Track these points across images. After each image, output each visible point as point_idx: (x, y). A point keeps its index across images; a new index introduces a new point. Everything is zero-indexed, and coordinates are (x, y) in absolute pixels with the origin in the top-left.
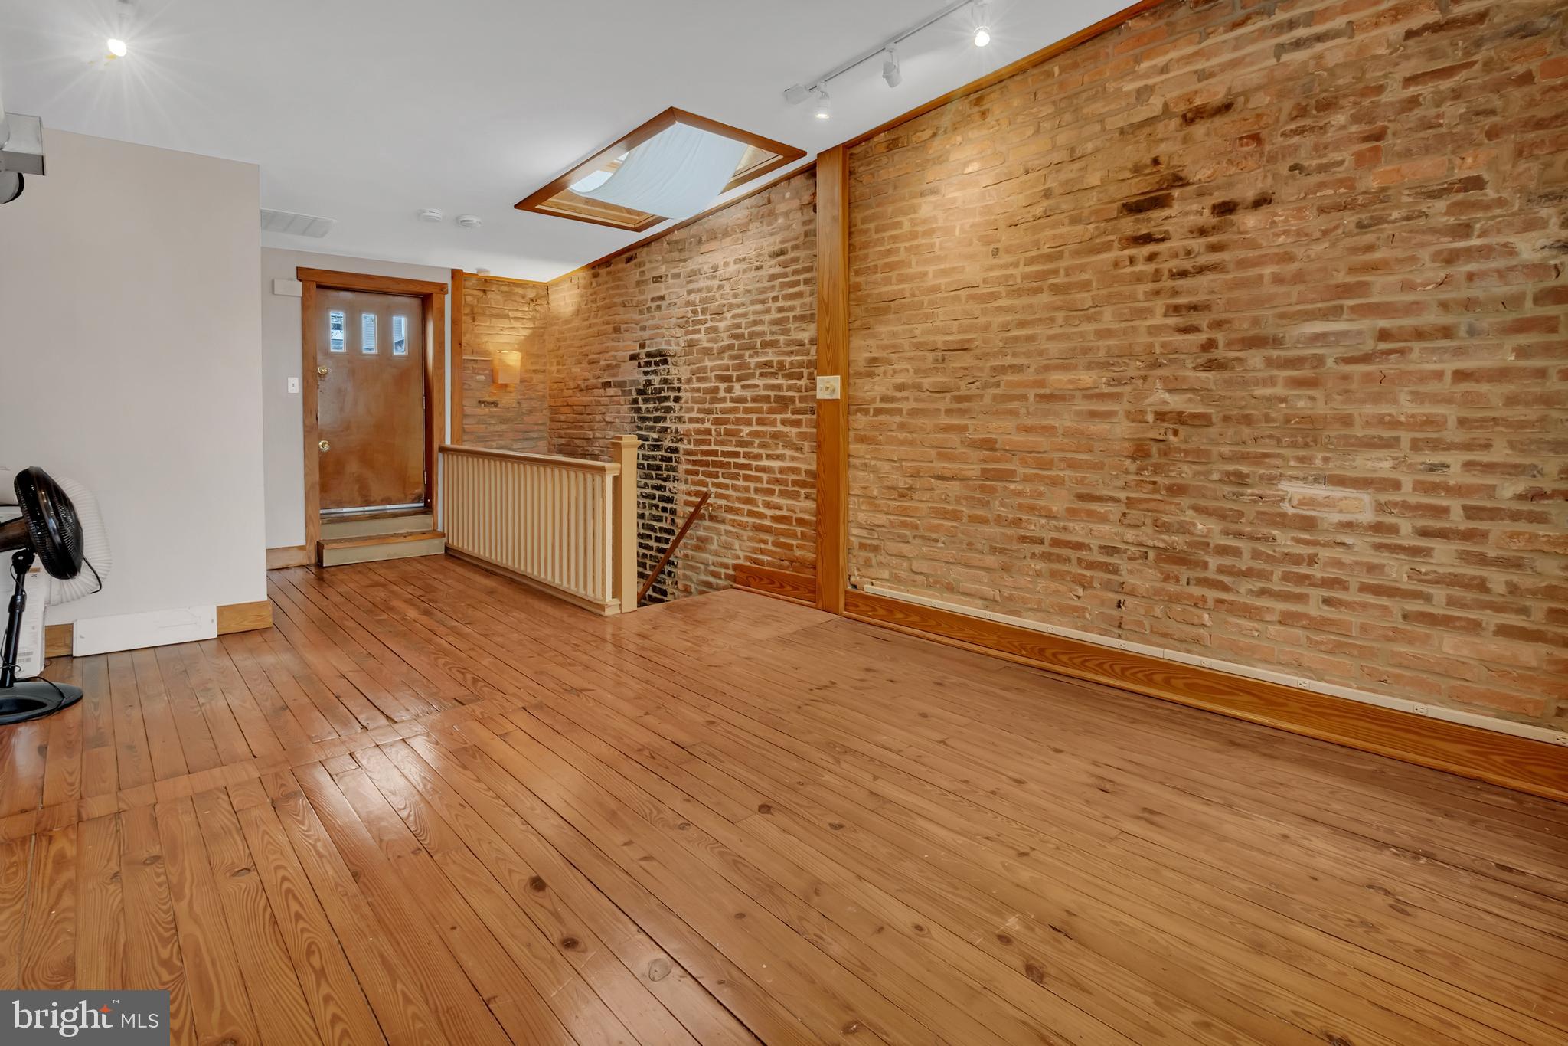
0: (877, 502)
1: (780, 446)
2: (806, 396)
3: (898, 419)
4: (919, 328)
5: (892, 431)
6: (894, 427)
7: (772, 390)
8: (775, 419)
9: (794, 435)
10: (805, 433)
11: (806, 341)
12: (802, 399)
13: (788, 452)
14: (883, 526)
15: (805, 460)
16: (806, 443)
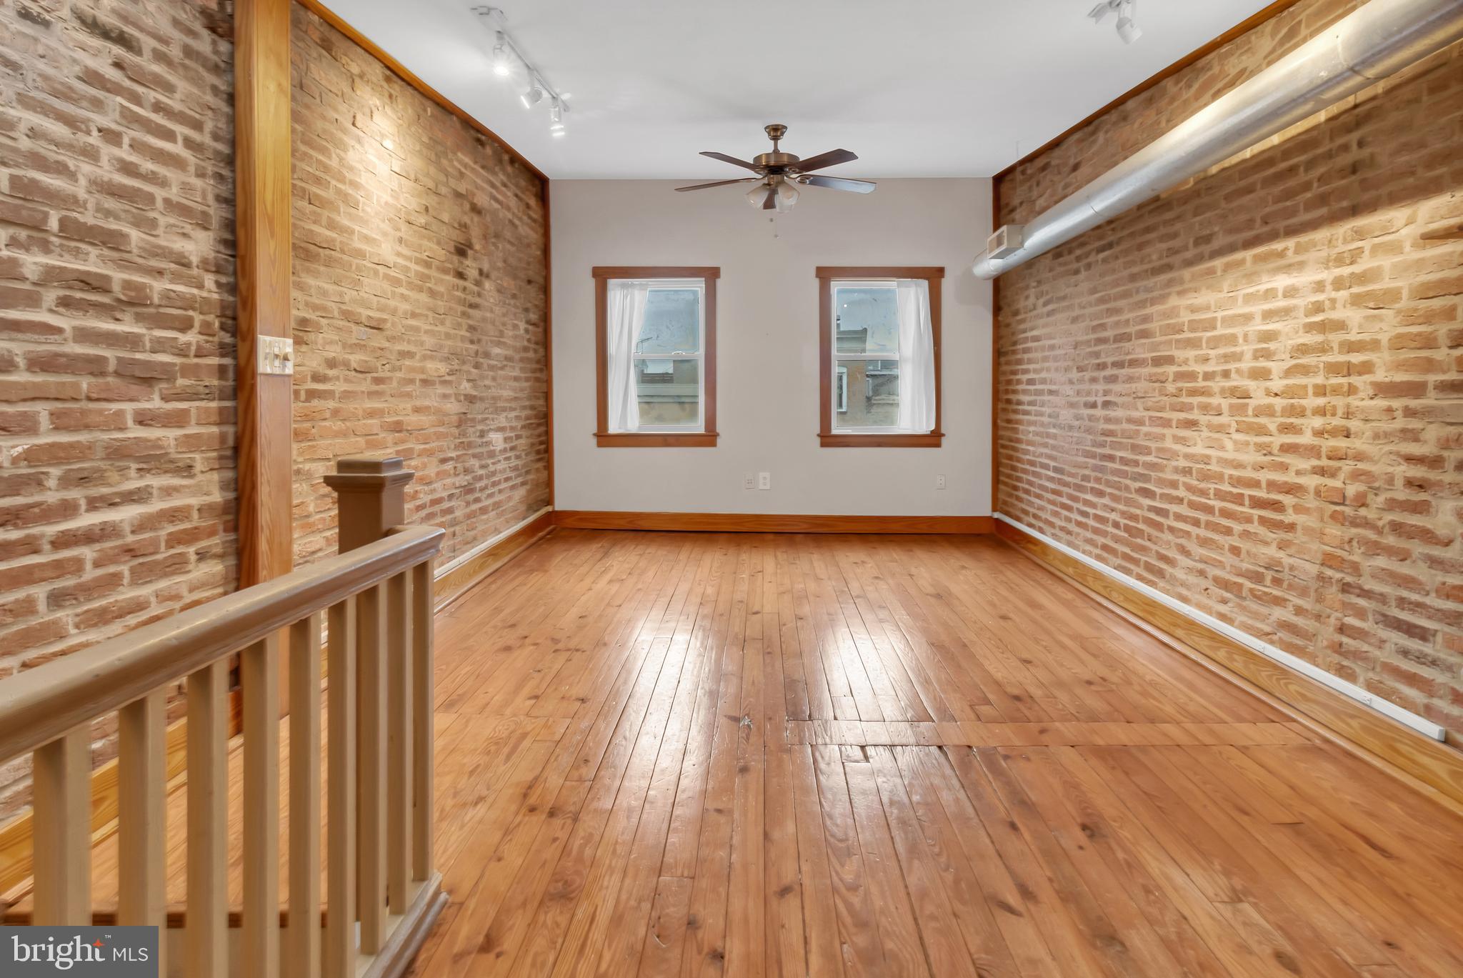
0: (311, 520)
1: (133, 473)
2: (197, 365)
3: (331, 404)
4: (350, 294)
5: (325, 419)
6: (328, 415)
7: (110, 345)
8: (120, 414)
9: (173, 443)
10: (197, 436)
11: (195, 260)
12: (186, 371)
13: (155, 481)
14: (320, 550)
15: (197, 490)
16: (197, 456)
